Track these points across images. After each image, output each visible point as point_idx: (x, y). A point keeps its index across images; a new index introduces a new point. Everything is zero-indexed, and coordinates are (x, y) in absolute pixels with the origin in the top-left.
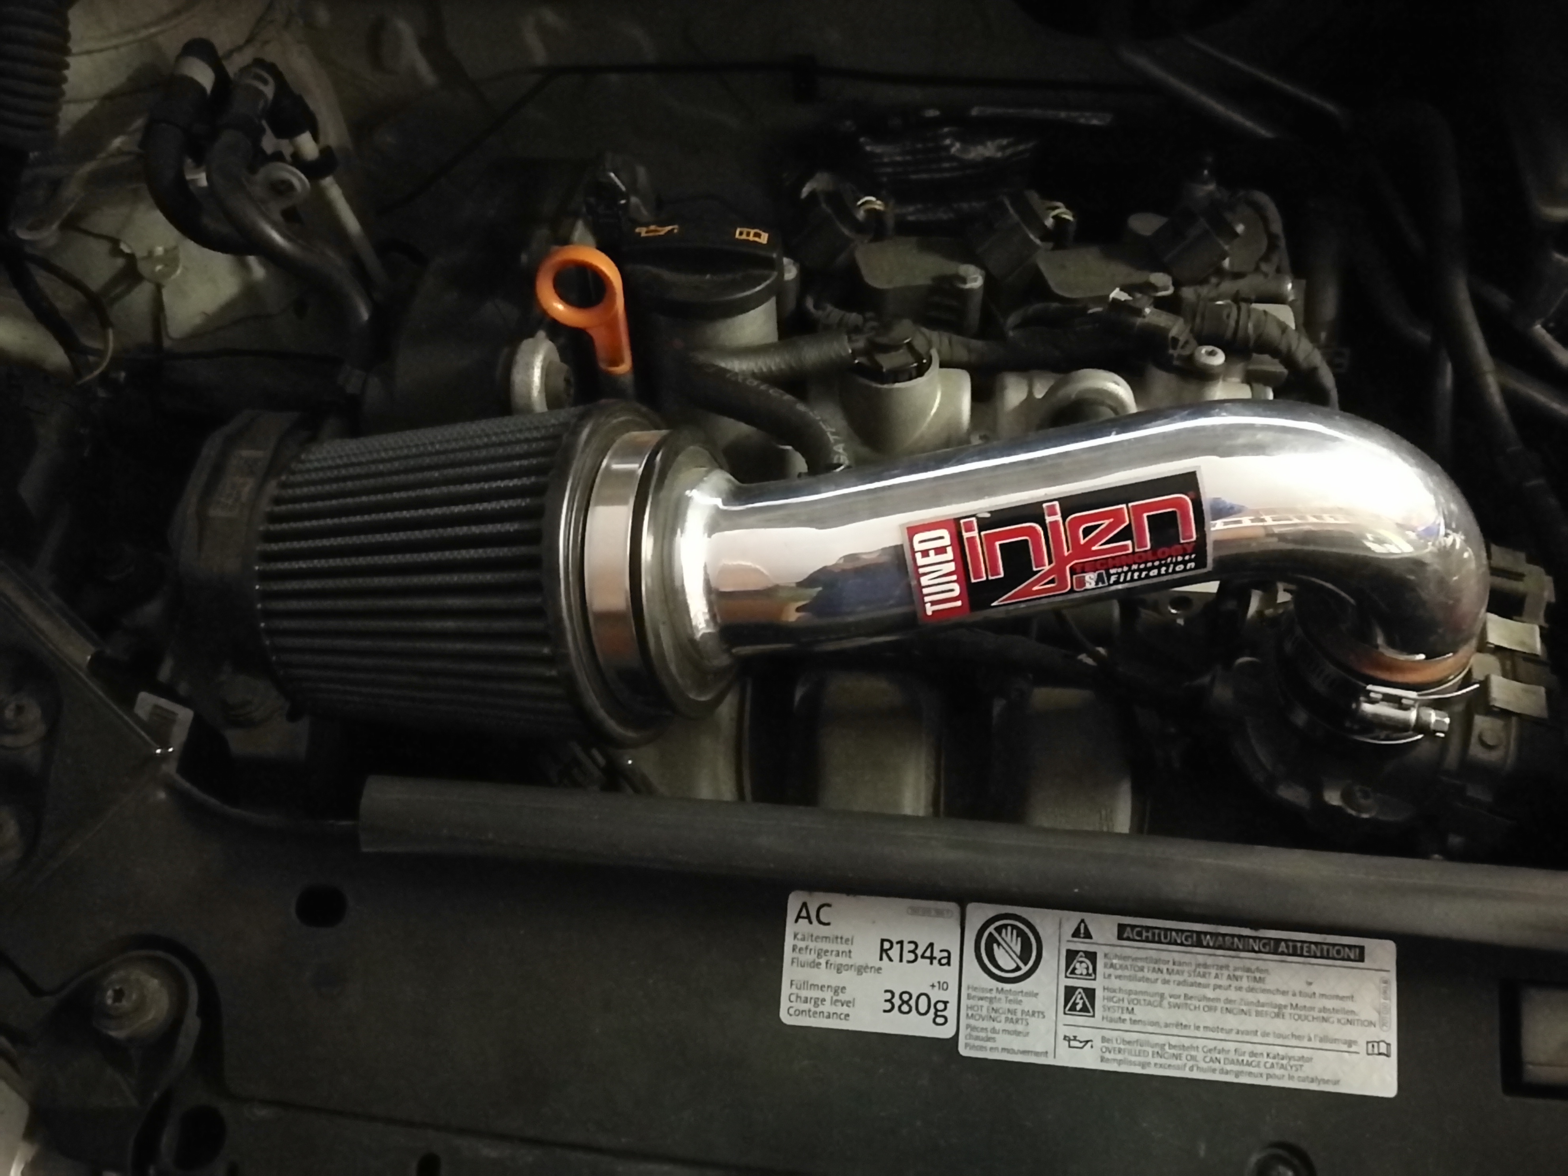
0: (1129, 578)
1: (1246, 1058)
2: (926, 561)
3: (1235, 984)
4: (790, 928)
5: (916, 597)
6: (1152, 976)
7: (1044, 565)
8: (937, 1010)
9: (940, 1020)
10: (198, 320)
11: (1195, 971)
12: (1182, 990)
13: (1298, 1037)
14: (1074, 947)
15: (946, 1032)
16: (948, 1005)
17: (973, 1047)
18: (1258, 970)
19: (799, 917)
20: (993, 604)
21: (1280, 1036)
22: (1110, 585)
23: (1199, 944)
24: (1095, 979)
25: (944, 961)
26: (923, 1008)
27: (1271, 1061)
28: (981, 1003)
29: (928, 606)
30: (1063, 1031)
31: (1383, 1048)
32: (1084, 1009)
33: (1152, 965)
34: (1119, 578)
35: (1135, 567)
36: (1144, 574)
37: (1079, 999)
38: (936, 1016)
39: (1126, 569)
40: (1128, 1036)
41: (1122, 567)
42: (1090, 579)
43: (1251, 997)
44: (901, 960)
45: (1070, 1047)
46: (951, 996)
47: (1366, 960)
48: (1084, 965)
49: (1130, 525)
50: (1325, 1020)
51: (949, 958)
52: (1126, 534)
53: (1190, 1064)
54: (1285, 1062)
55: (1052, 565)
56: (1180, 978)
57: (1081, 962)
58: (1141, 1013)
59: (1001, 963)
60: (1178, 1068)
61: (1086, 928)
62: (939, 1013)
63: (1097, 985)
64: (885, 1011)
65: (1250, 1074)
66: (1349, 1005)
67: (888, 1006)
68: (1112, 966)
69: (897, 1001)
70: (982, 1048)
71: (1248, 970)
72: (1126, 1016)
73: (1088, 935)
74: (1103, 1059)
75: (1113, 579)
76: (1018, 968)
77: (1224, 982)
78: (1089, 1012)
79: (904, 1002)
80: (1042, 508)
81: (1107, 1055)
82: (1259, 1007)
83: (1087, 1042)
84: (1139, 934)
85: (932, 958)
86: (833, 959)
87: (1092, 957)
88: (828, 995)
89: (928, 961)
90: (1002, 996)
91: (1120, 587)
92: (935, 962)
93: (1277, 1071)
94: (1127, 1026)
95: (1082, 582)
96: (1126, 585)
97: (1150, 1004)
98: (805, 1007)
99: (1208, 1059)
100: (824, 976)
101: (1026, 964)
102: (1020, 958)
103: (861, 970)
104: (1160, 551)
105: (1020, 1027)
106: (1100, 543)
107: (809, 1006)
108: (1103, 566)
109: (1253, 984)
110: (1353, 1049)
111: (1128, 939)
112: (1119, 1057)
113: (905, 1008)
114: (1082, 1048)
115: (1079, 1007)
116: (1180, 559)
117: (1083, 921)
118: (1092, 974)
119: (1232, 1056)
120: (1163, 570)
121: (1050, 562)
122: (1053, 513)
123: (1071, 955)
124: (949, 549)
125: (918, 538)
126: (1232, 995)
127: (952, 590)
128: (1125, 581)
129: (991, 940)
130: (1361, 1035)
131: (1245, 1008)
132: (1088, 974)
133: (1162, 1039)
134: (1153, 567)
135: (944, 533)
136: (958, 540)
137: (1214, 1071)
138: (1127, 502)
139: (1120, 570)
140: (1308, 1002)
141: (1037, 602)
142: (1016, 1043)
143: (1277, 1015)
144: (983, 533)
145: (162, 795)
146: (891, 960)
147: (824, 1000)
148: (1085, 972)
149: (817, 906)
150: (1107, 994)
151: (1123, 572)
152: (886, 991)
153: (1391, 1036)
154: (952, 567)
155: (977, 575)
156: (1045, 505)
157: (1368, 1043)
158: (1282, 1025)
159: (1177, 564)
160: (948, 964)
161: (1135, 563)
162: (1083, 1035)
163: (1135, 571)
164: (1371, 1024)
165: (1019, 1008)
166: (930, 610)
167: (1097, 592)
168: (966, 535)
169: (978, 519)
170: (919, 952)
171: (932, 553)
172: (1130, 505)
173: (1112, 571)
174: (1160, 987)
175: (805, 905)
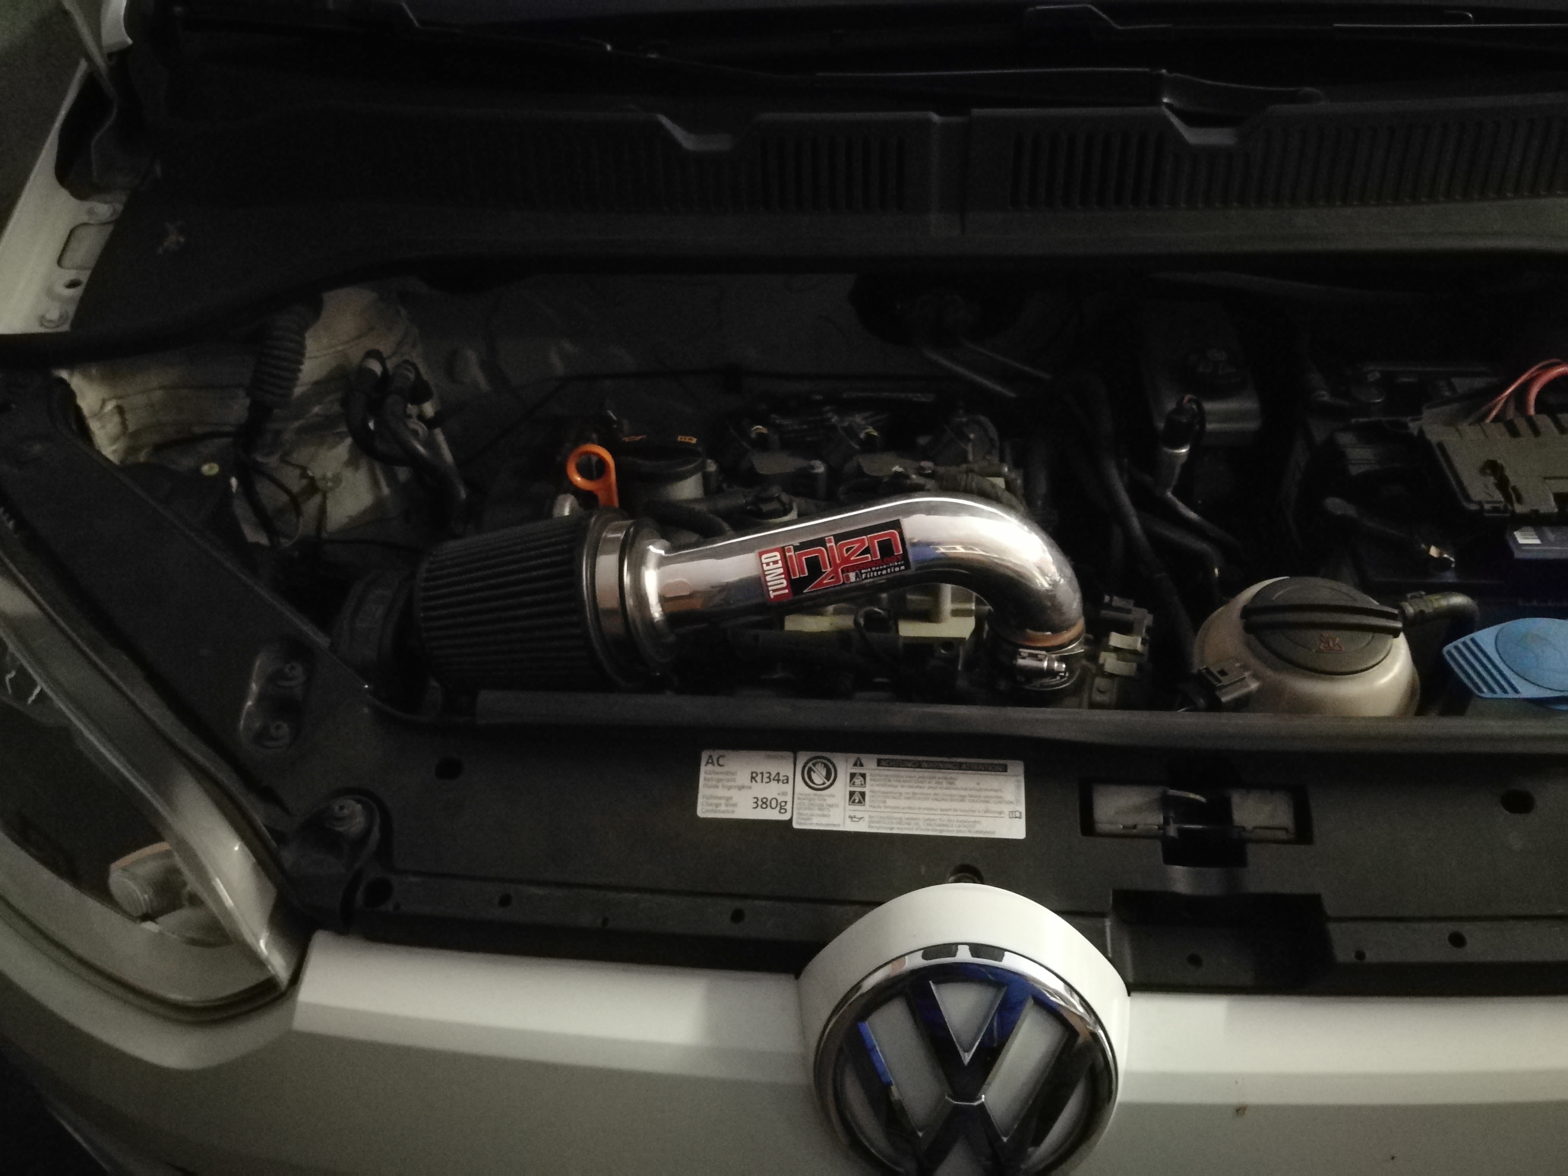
0: (872, 576)
1: (945, 823)
2: (768, 568)
3: (939, 786)
4: (703, 769)
5: (765, 589)
6: (895, 784)
7: (827, 568)
8: (781, 806)
9: (783, 811)
10: (345, 520)
11: (918, 780)
12: (911, 790)
13: (973, 811)
14: (853, 771)
15: (786, 817)
16: (787, 803)
17: (800, 824)
18: (951, 778)
19: (708, 763)
20: (804, 592)
21: (964, 811)
22: (863, 580)
23: (920, 767)
24: (865, 787)
25: (785, 781)
26: (774, 805)
27: (958, 824)
28: (804, 801)
29: (771, 592)
30: (848, 814)
31: (1018, 815)
32: (860, 802)
33: (895, 778)
34: (867, 575)
35: (874, 569)
36: (879, 573)
37: (857, 798)
38: (781, 809)
39: (869, 570)
40: (882, 815)
41: (867, 569)
42: (852, 576)
43: (947, 792)
44: (762, 782)
45: (852, 821)
46: (789, 799)
47: (1008, 770)
48: (859, 780)
49: (868, 547)
50: (987, 802)
51: (787, 779)
52: (867, 551)
53: (916, 827)
54: (966, 824)
55: (832, 569)
56: (909, 784)
57: (858, 779)
58: (890, 802)
59: (816, 781)
60: (909, 829)
61: (860, 762)
62: (782, 808)
63: (866, 790)
64: (754, 808)
65: (948, 831)
66: (999, 794)
67: (755, 805)
68: (874, 780)
69: (760, 803)
70: (805, 824)
71: (946, 779)
72: (882, 805)
73: (862, 765)
74: (870, 827)
75: (864, 576)
76: (824, 783)
77: (933, 785)
78: (862, 803)
79: (764, 803)
80: (825, 540)
81: (873, 825)
82: (952, 798)
83: (862, 818)
84: (889, 763)
85: (778, 781)
86: (725, 783)
87: (863, 776)
88: (723, 802)
89: (776, 782)
90: (816, 798)
91: (868, 581)
92: (780, 783)
93: (962, 829)
94: (883, 810)
95: (848, 578)
96: (871, 580)
97: (894, 798)
98: (710, 808)
99: (925, 824)
100: (721, 792)
101: (828, 780)
102: (825, 778)
103: (741, 788)
104: (885, 560)
105: (826, 813)
106: (856, 555)
107: (714, 808)
108: (857, 568)
109: (949, 786)
110: (1002, 815)
111: (883, 766)
112: (878, 825)
113: (764, 806)
114: (858, 821)
115: (857, 801)
116: (896, 564)
117: (858, 758)
118: (863, 785)
119: (939, 822)
120: (889, 570)
121: (831, 567)
122: (830, 541)
123: (853, 776)
124: (780, 562)
125: (764, 556)
126: (938, 791)
127: (782, 583)
128: (870, 577)
129: (810, 770)
130: (1007, 809)
131: (944, 797)
132: (862, 784)
133: (901, 815)
134: (883, 569)
135: (777, 554)
136: (784, 558)
137: (929, 830)
138: (866, 535)
139: (866, 571)
140: (978, 793)
141: (827, 590)
142: (824, 821)
143: (962, 801)
144: (796, 553)
145: (366, 710)
146: (756, 781)
147: (721, 804)
148: (860, 783)
149: (717, 756)
150: (872, 794)
151: (868, 572)
152: (755, 798)
153: (1022, 808)
154: (781, 570)
155: (795, 575)
156: (826, 538)
157: (1010, 812)
158: (966, 805)
159: (895, 566)
160: (787, 782)
161: (873, 567)
162: (859, 815)
163: (874, 571)
164: (1011, 803)
165: (825, 803)
166: (772, 594)
167: (856, 584)
168: (788, 554)
169: (794, 546)
170: (772, 777)
171: (771, 564)
172: (869, 536)
173: (863, 571)
174: (899, 789)
175: (711, 757)
